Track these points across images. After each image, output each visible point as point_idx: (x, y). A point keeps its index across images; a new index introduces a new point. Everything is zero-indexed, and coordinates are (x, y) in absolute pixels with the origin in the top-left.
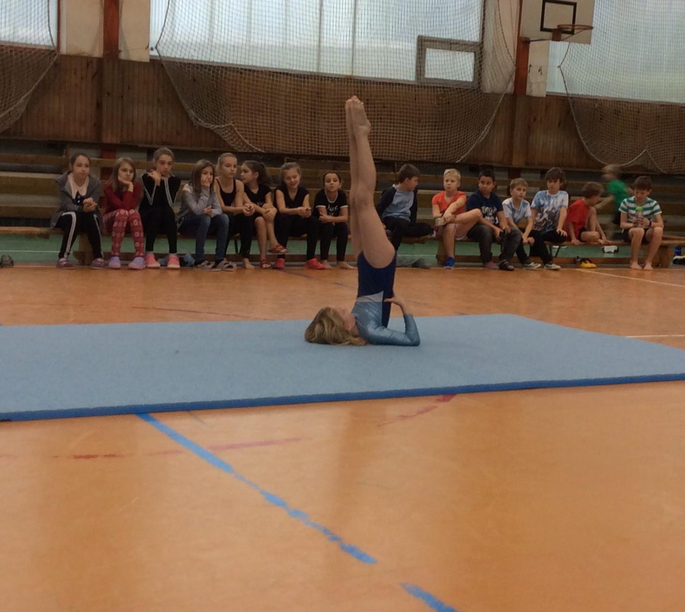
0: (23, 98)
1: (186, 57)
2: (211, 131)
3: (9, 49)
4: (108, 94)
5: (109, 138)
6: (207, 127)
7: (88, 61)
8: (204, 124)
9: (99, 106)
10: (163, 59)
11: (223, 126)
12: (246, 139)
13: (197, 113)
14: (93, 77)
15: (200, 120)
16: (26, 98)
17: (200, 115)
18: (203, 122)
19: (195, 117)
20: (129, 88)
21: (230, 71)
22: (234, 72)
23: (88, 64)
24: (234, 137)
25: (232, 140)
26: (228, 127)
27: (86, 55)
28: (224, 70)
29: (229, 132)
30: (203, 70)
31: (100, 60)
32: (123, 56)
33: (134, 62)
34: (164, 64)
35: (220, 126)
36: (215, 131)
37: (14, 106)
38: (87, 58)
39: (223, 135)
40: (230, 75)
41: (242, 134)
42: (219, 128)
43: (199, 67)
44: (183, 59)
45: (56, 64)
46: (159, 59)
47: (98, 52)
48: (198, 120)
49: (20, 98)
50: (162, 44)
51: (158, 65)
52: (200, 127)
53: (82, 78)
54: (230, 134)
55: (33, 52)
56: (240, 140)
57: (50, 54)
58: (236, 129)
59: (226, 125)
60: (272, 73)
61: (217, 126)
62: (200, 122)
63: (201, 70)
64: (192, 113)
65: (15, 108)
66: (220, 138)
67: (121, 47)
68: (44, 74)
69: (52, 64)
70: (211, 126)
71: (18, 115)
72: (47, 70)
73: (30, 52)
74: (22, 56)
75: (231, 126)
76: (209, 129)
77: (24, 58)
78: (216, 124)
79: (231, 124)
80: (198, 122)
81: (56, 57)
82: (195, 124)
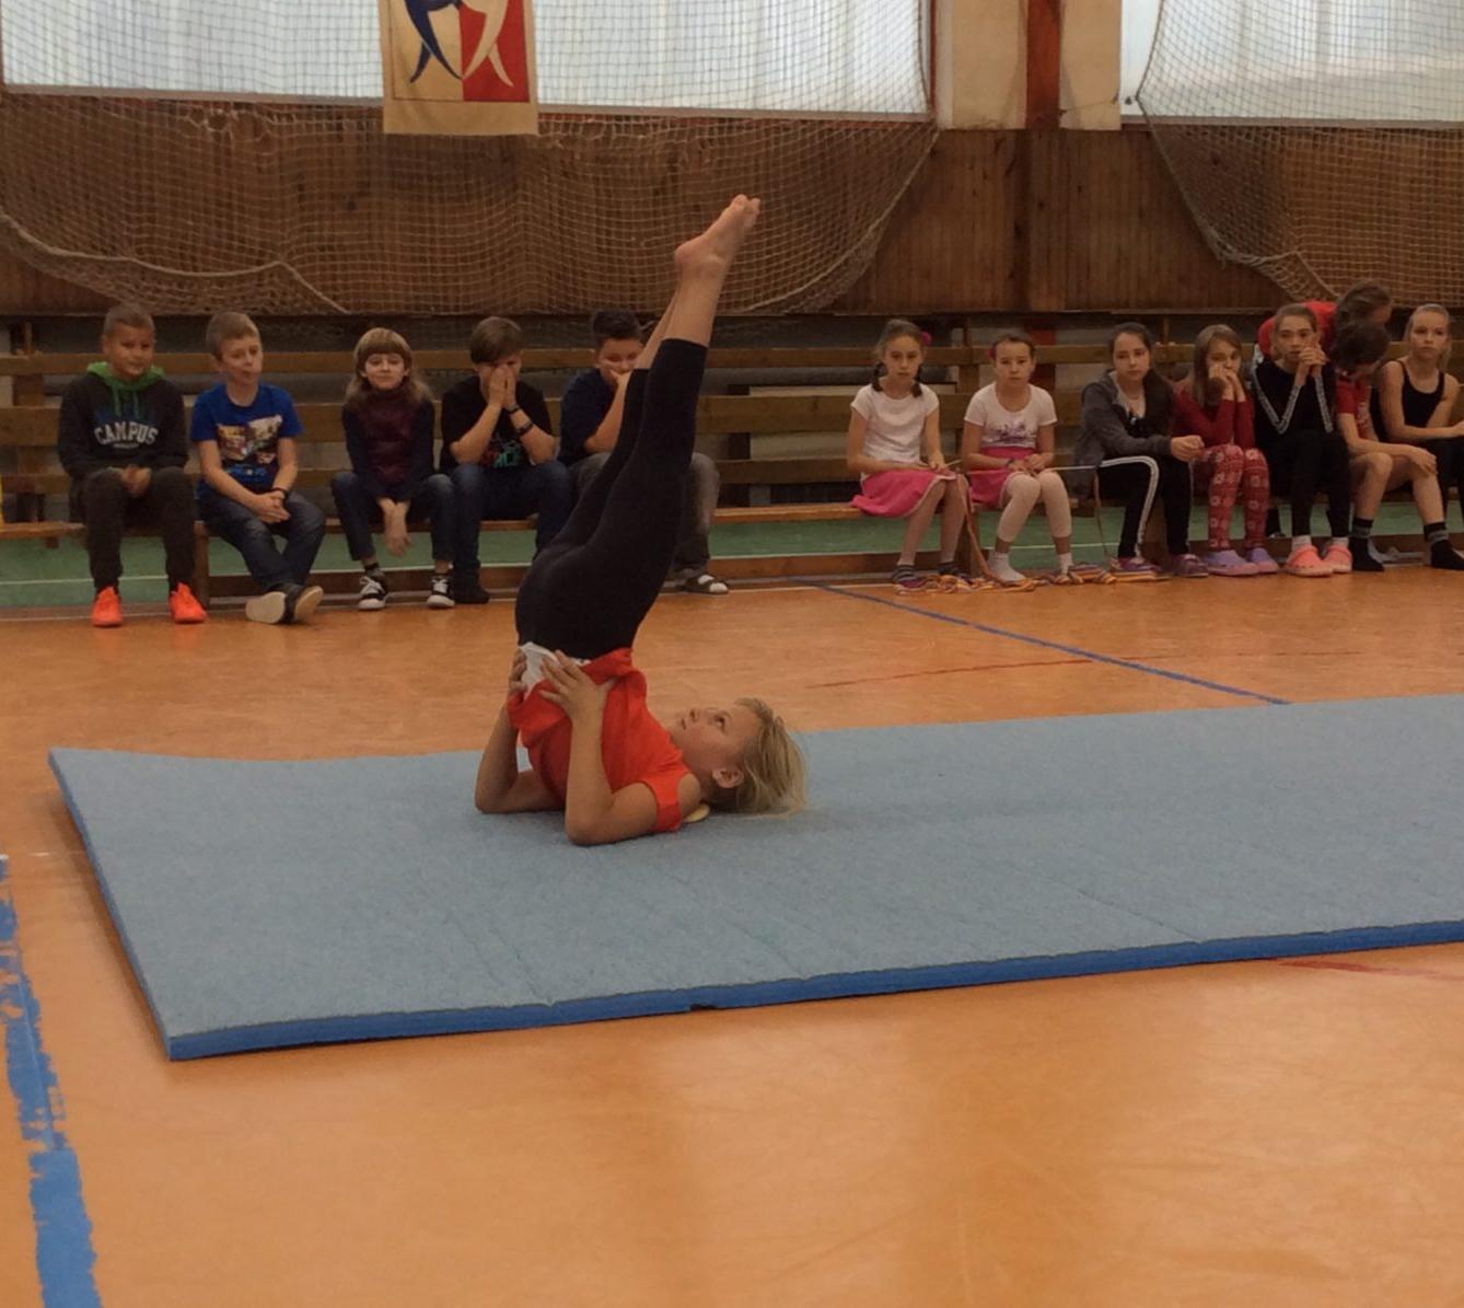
0: (871, 227)
1: (1199, 113)
2: (1253, 272)
3: (843, 128)
4: (1041, 205)
5: (1042, 302)
6: (1245, 262)
7: (995, 138)
8: (1236, 255)
9: (1020, 232)
10: (1153, 122)
11: (1277, 257)
12: (1327, 281)
13: (1220, 231)
14: (1008, 172)
15: (1229, 247)
16: (877, 229)
17: (1230, 236)
18: (1235, 251)
19: (1219, 243)
20: (1080, 189)
21: (1292, 134)
22: (1300, 136)
23: (997, 148)
24: (1303, 281)
25: (1297, 286)
26: (1287, 258)
27: (993, 126)
28: (1278, 133)
29: (1291, 268)
30: (1237, 137)
31: (1020, 134)
32: (1066, 122)
33: (1088, 132)
34: (1154, 132)
35: (1270, 258)
36: (1262, 270)
37: (854, 248)
38: (994, 132)
39: (1278, 277)
40: (1290, 143)
41: (1319, 272)
42: (1269, 263)
43: (1227, 131)
44: (1194, 118)
45: (933, 152)
46: (1143, 122)
47: (1016, 119)
48: (1224, 248)
49: (867, 227)
50: (1148, 88)
51: (1142, 136)
52: (1229, 262)
53: (985, 177)
54: (1292, 273)
55: (890, 129)
56: (1314, 287)
57: (923, 130)
58: (1305, 261)
59: (1287, 254)
60: (1382, 133)
61: (1264, 259)
62: (1230, 252)
63: (1231, 138)
64: (1212, 233)
65: (856, 251)
66: (1272, 284)
67: (1063, 105)
68: (913, 173)
69: (928, 150)
70: (1253, 259)
71: (863, 264)
72: (918, 166)
73: (885, 130)
74: (867, 140)
75: (1295, 256)
76: (1248, 266)
77: (873, 142)
78: (1262, 254)
79: (1293, 252)
80: (1224, 252)
81: (936, 135)
82: (1219, 258)
